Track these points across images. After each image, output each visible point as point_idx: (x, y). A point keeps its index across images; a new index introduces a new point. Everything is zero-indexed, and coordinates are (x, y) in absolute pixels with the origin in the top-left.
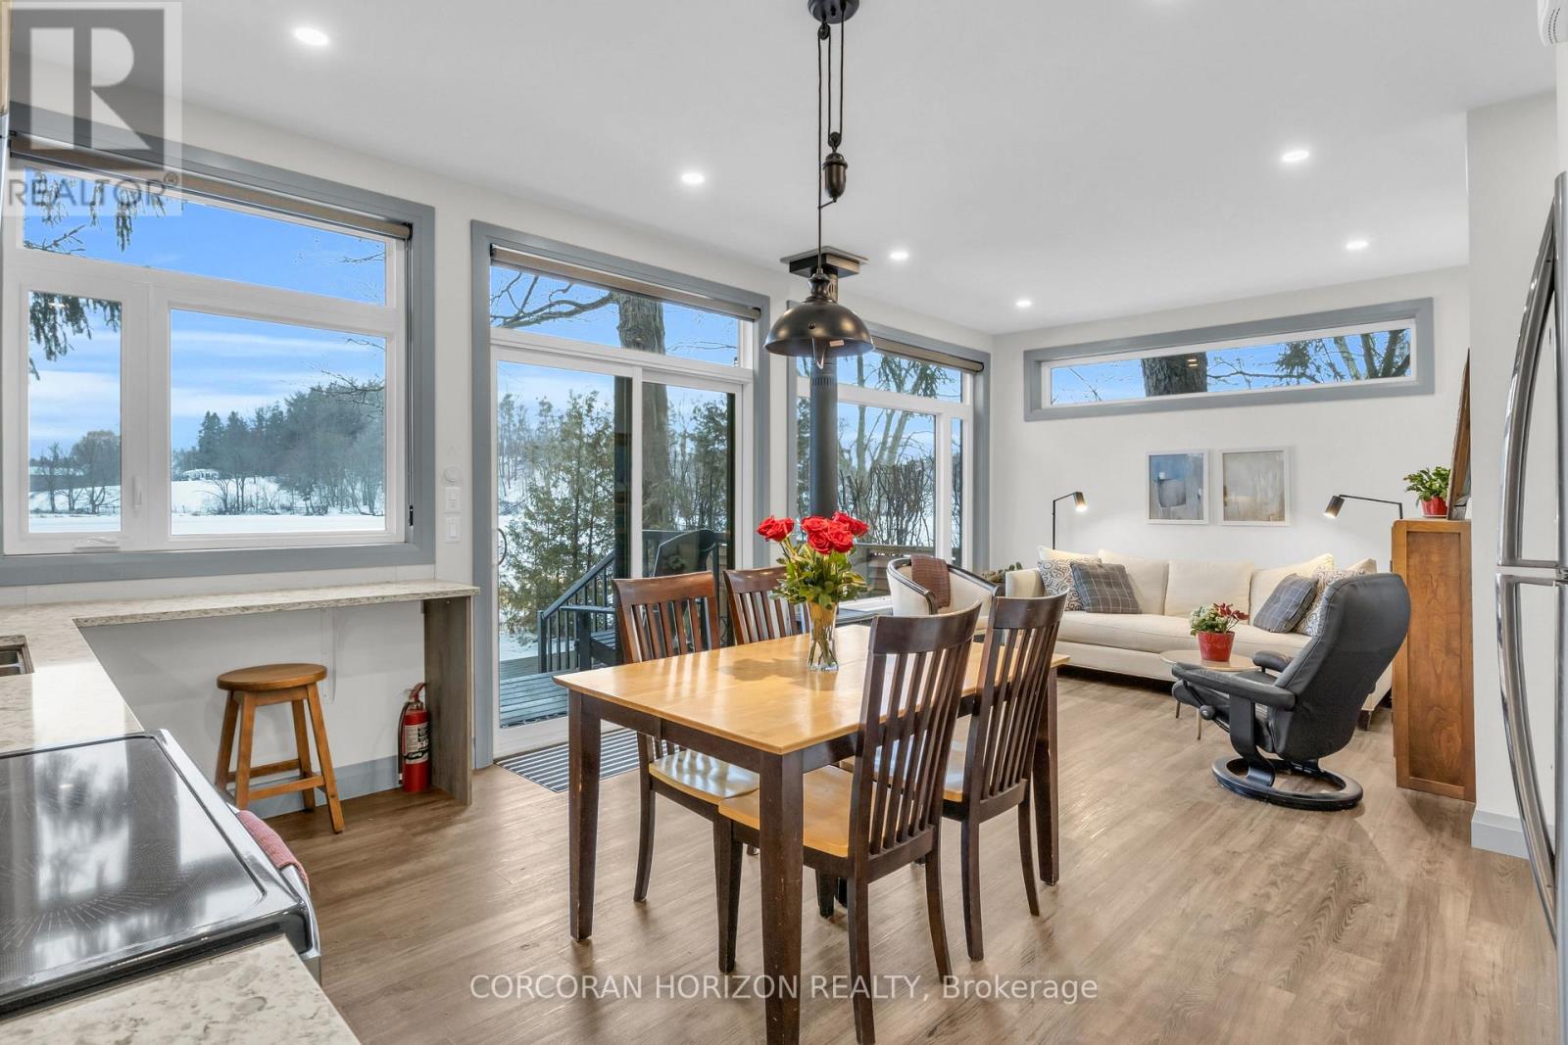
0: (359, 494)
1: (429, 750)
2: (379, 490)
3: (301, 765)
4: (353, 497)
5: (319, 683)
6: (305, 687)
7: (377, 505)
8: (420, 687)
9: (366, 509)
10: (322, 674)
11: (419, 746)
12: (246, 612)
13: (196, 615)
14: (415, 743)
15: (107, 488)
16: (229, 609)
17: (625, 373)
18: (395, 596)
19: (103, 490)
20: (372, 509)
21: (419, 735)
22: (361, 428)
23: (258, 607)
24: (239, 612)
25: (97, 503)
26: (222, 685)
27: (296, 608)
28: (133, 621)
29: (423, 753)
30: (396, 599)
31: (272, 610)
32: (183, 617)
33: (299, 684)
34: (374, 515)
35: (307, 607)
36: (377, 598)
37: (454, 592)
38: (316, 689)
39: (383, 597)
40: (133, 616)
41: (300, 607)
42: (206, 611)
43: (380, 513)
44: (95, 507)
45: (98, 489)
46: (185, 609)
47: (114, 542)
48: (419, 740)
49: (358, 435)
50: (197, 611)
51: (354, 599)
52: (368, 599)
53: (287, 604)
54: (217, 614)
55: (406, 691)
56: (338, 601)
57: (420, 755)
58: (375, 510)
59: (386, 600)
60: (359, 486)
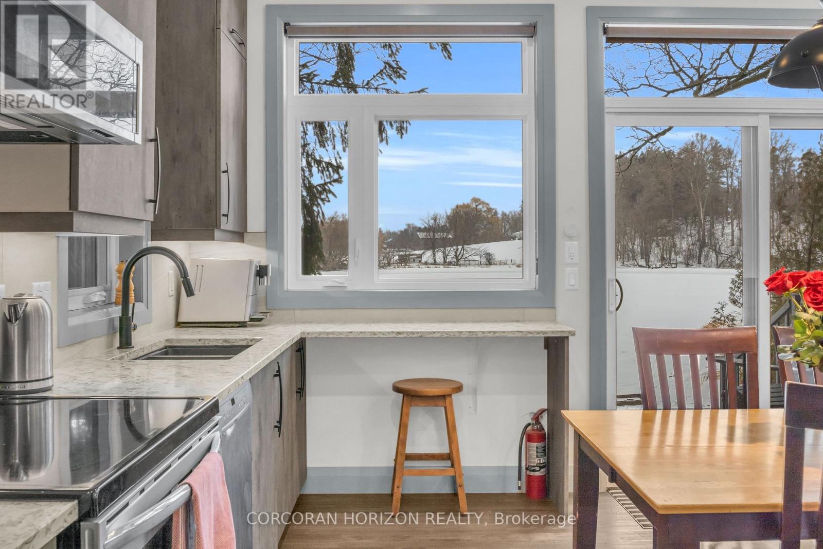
0: (637, 249)
1: (546, 466)
2: (654, 245)
3: (450, 457)
4: (633, 250)
5: (454, 396)
6: (444, 397)
7: (652, 258)
8: (543, 411)
9: (642, 262)
10: (459, 389)
11: (537, 461)
12: (400, 336)
13: (368, 335)
14: (534, 459)
15: (466, 247)
16: (389, 333)
17: (751, 121)
18: (504, 332)
19: (463, 249)
20: (647, 262)
21: (537, 452)
22: (640, 191)
23: (407, 333)
24: (395, 335)
25: (459, 258)
26: (397, 389)
27: (431, 336)
28: (333, 336)
29: (541, 468)
30: (504, 335)
31: (415, 335)
32: (361, 336)
33: (440, 394)
34: (649, 267)
35: (438, 335)
36: (490, 332)
37: (553, 332)
38: (452, 400)
39: (495, 332)
40: (333, 333)
41: (435, 335)
42: (374, 333)
43: (654, 266)
44: (458, 260)
45: (460, 247)
46: (363, 331)
47: (344, 283)
48: (537, 457)
49: (637, 197)
50: (369, 332)
51: (473, 332)
52: (483, 332)
53: (426, 332)
54: (381, 336)
55: (530, 413)
56: (460, 332)
57: (537, 469)
58: (650, 263)
59: (497, 335)
60: (637, 241)
